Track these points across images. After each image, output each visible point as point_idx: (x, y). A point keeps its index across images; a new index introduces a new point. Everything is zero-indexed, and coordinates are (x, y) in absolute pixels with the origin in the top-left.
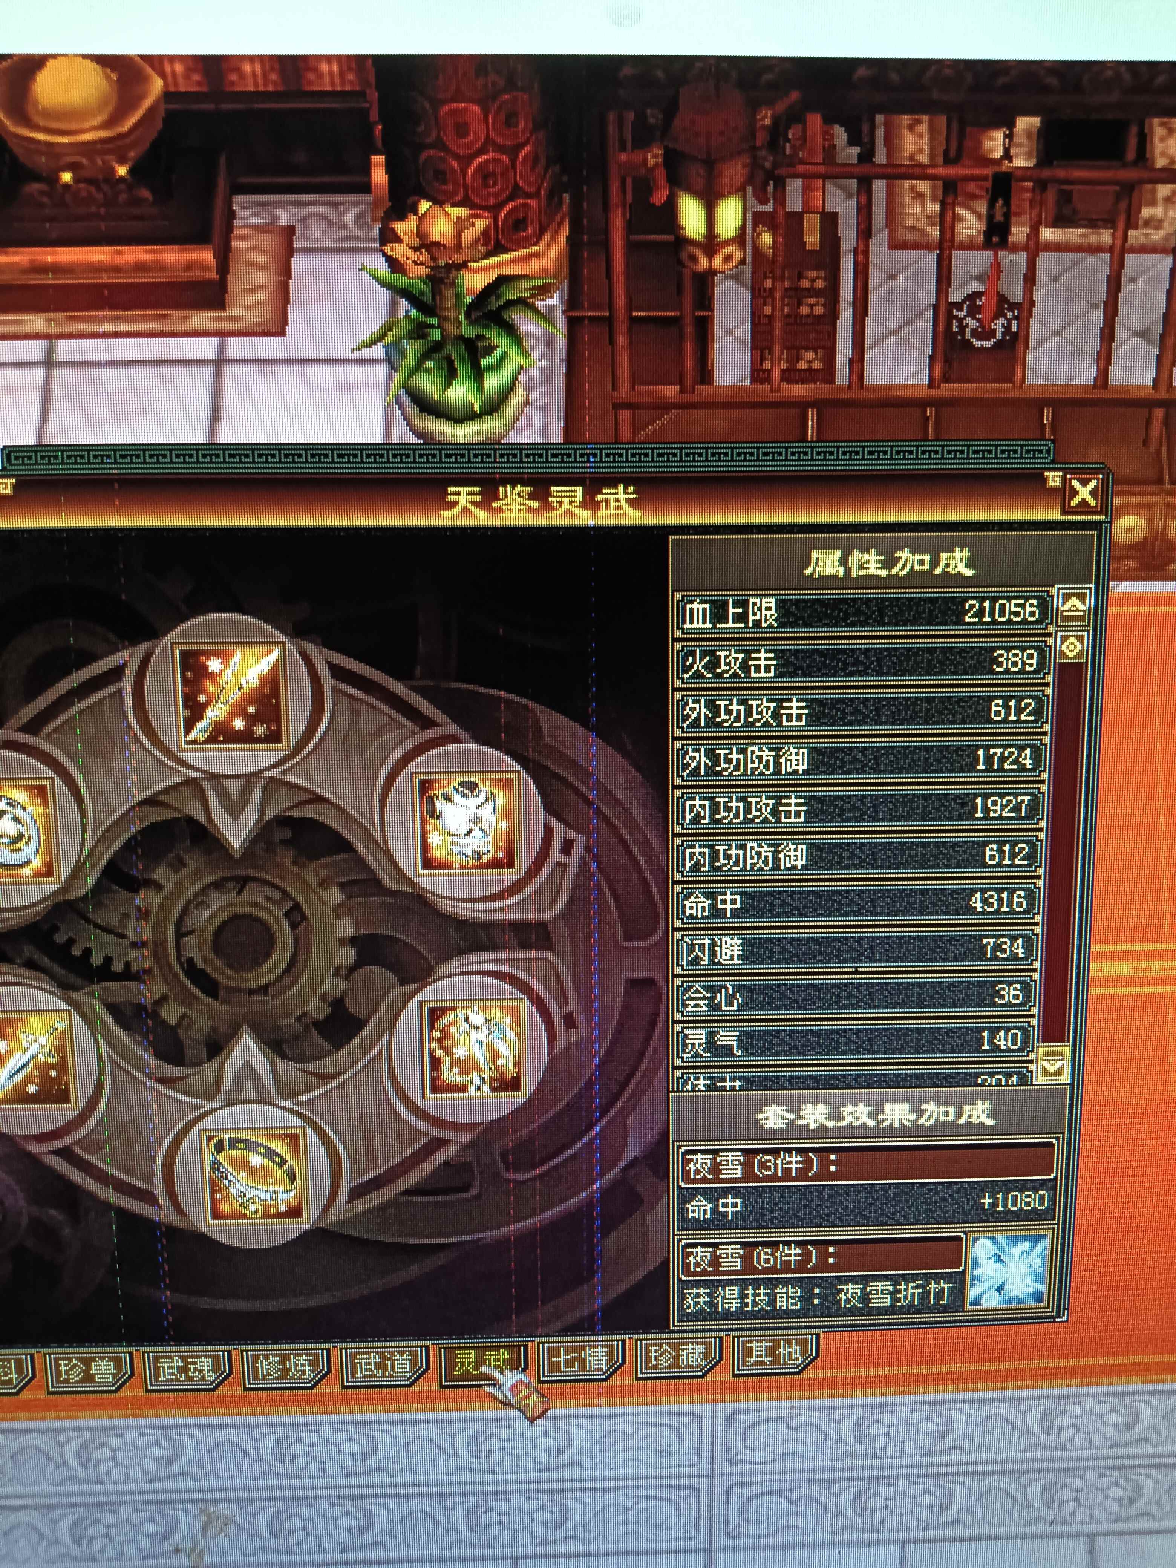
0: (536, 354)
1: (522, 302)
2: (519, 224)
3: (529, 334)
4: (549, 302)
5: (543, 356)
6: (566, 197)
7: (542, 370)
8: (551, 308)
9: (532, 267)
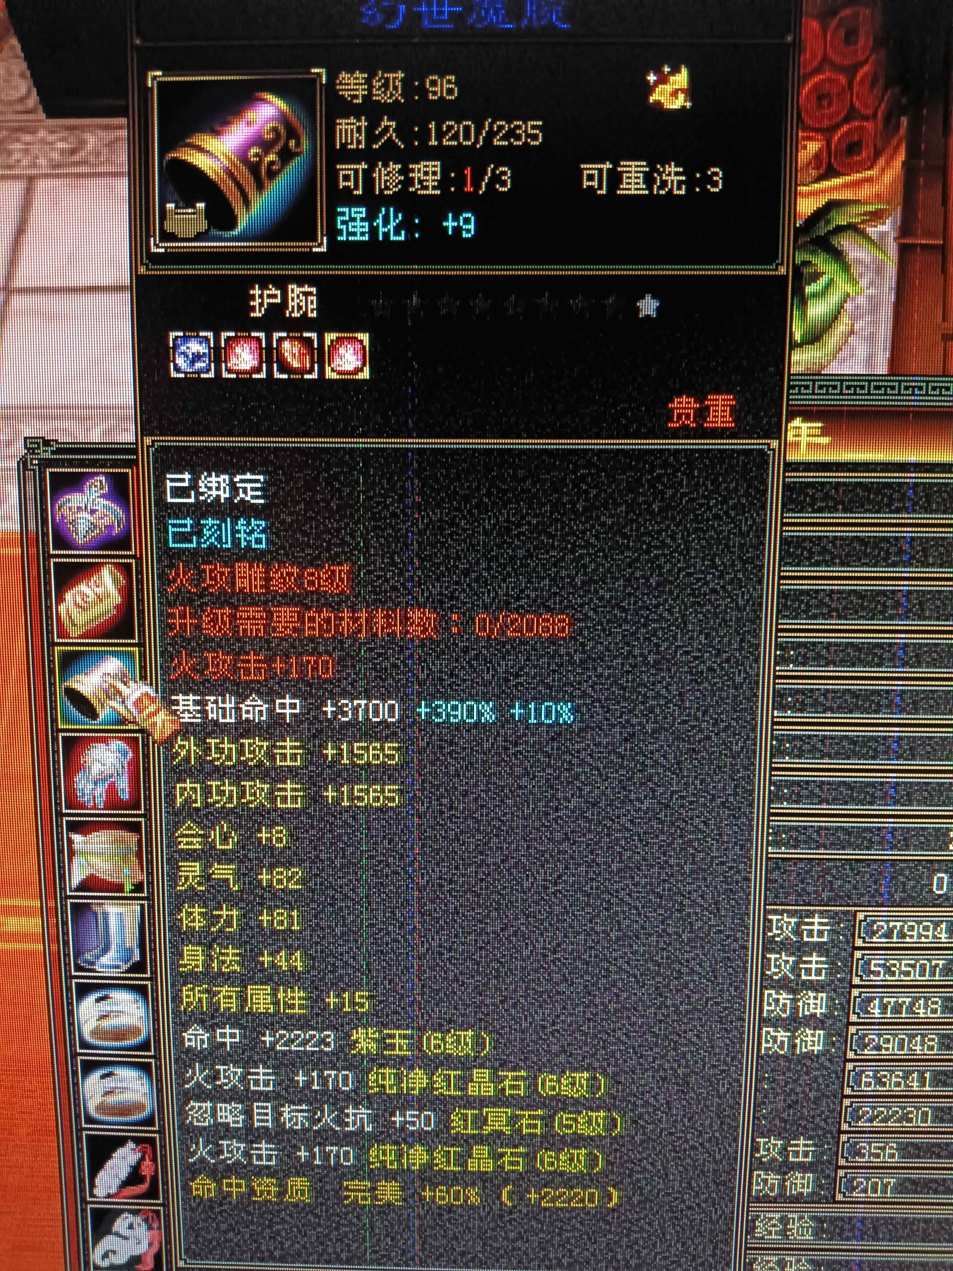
0: (864, 282)
1: (852, 227)
2: (853, 148)
3: (859, 261)
4: (881, 228)
5: (871, 284)
6: (904, 120)
7: (870, 298)
8: (883, 235)
9: (865, 192)
